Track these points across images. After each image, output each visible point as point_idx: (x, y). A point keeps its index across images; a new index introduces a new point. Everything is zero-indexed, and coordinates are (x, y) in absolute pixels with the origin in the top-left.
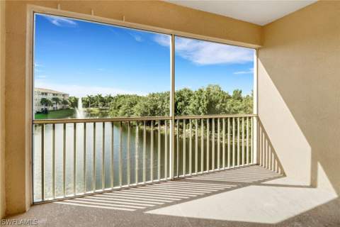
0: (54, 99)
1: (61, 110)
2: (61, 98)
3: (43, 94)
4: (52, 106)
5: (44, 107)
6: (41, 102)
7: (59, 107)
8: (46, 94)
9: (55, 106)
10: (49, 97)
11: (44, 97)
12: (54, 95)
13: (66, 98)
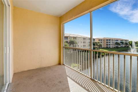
0: (121, 42)
1: (124, 47)
2: (124, 42)
3: (116, 40)
4: (120, 45)
5: (116, 46)
6: (116, 44)
7: (124, 46)
8: (118, 40)
9: (121, 45)
10: (119, 42)
11: (117, 42)
12: (121, 40)
13: (127, 42)
